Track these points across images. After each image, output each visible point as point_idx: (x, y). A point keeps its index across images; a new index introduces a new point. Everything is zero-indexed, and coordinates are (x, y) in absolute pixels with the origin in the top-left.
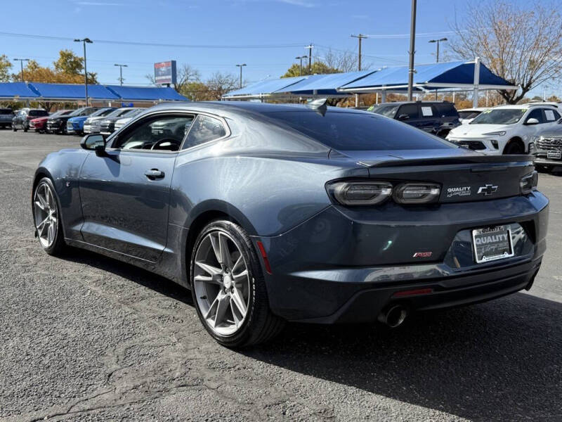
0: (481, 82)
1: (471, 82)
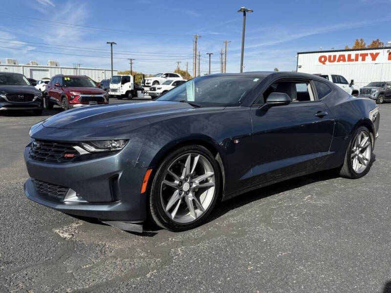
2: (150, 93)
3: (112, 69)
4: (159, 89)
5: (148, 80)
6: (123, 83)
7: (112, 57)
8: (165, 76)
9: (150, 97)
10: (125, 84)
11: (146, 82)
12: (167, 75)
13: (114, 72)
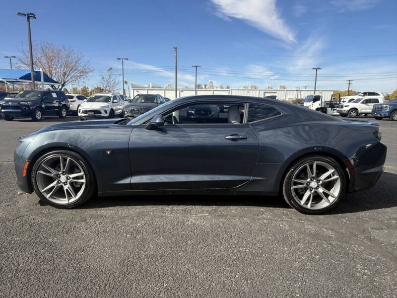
0: (45, 81)
1: (40, 80)
2: (338, 110)
3: (315, 89)
4: (346, 106)
5: (344, 99)
6: (314, 102)
7: (316, 79)
8: (363, 95)
9: (339, 114)
10: (316, 103)
11: (342, 100)
12: (365, 94)
13: (316, 92)
